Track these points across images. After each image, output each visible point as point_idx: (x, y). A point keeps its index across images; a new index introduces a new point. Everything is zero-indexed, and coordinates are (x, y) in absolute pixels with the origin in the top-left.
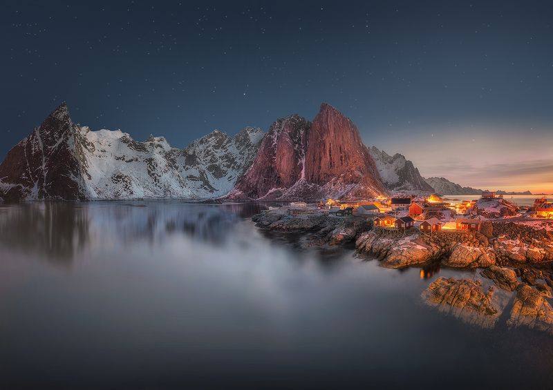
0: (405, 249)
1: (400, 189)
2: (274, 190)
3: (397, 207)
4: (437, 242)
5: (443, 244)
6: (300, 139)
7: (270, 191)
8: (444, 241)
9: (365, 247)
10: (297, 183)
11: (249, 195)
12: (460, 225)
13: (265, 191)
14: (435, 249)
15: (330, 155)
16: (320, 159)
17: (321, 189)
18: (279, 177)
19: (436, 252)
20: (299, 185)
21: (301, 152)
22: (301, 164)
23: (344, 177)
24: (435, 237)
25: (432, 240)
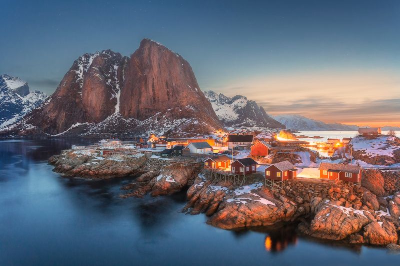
0: (244, 202)
1: (240, 126)
2: (78, 124)
3: (235, 146)
4: (290, 196)
5: (300, 200)
6: (113, 74)
7: (73, 126)
8: (301, 195)
9: (199, 198)
10: (109, 118)
11: (46, 130)
12: (325, 172)
13: (67, 125)
14: (289, 206)
15: (153, 90)
16: (140, 94)
17: (142, 123)
18: (86, 112)
19: (290, 211)
20: (112, 120)
21: (115, 87)
22: (115, 99)
23: (171, 111)
24: (288, 188)
25: (283, 192)
